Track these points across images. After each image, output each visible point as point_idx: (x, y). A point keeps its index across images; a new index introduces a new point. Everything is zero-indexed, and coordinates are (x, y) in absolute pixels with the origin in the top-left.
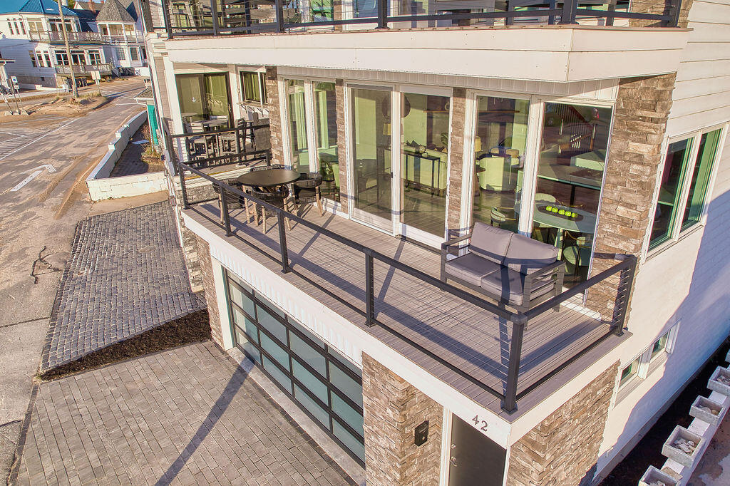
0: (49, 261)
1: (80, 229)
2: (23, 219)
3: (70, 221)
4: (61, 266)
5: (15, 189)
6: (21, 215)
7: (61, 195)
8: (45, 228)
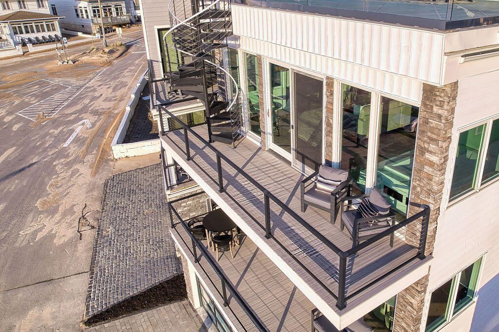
0: (88, 219)
1: (107, 187)
2: (72, 176)
3: (100, 180)
4: (95, 224)
5: (65, 145)
6: (70, 172)
7: (95, 152)
8: (85, 186)
